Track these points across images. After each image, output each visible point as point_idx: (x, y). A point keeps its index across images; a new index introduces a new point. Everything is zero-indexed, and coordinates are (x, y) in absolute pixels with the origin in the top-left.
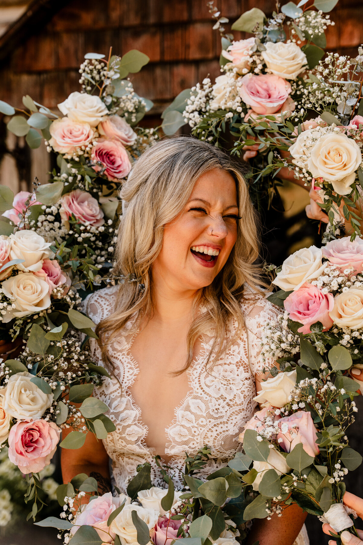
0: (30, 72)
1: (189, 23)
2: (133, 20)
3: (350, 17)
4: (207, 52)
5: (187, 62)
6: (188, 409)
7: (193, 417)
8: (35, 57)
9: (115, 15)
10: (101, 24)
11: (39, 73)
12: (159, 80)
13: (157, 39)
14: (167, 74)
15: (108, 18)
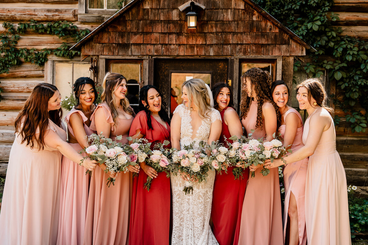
0: (99, 43)
1: (152, 32)
2: (135, 30)
3: (199, 36)
4: (157, 42)
5: (151, 44)
6: (201, 127)
7: (202, 129)
8: (102, 39)
9: (128, 28)
10: (124, 30)
11: (103, 44)
12: (142, 49)
13: (142, 36)
14: (145, 47)
15: (126, 29)
